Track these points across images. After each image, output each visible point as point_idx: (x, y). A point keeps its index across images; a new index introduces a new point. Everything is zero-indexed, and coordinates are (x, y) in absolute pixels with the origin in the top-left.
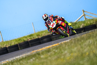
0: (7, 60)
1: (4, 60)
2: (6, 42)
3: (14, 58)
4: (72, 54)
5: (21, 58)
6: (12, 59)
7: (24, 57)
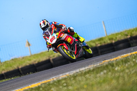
0: (67, 74)
1: (64, 72)
3: (78, 71)
6: (74, 72)
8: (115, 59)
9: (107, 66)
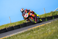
1: (12, 34)
2: (13, 23)
4: (52, 31)
5: (22, 33)
6: (16, 33)
7: (24, 32)
8: (33, 28)
9: (30, 31)
